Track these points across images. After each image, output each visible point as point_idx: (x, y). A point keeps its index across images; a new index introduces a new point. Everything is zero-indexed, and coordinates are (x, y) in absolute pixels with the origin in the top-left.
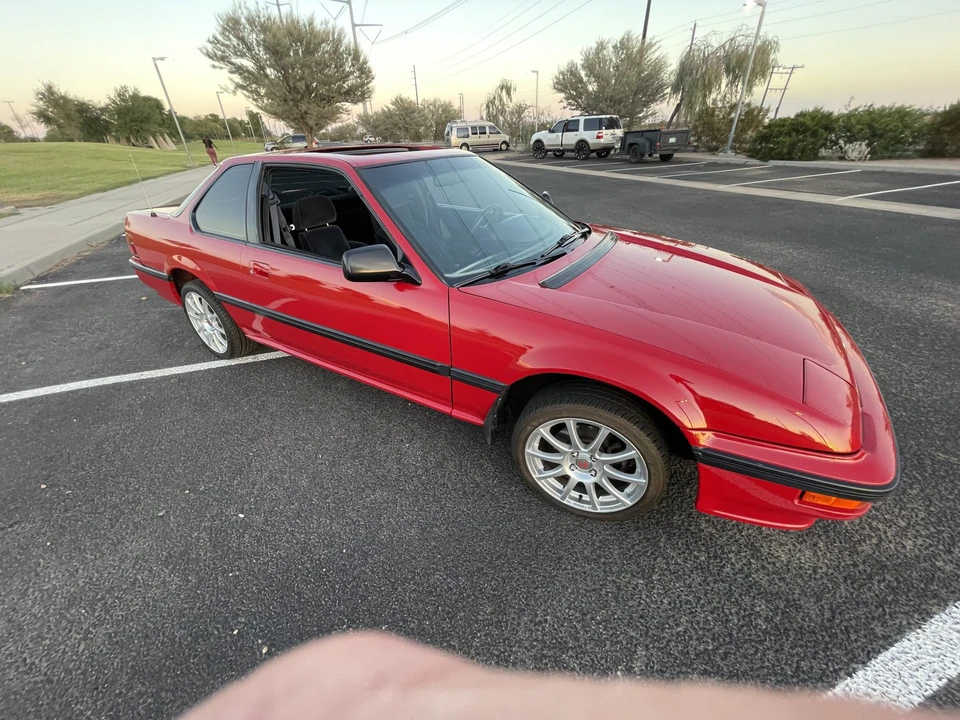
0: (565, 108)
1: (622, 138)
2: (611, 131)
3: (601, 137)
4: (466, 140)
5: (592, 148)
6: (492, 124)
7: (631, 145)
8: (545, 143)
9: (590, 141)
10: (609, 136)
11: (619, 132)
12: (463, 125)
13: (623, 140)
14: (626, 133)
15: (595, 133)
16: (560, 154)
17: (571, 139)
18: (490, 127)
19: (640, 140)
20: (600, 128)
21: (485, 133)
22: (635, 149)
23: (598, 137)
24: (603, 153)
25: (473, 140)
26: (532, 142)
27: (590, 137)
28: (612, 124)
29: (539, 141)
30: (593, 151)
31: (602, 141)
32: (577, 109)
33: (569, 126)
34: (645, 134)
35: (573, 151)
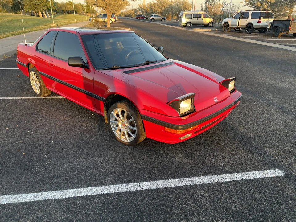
0: (244, 6)
1: (271, 23)
2: (267, 19)
3: (261, 22)
4: (190, 20)
5: (255, 27)
6: (205, 13)
7: (276, 27)
8: (230, 24)
9: (254, 24)
10: (265, 22)
11: (271, 20)
12: (190, 13)
13: (272, 24)
14: (273, 21)
15: (257, 20)
16: (237, 30)
17: (243, 22)
18: (204, 14)
19: (280, 25)
20: (260, 18)
21: (201, 17)
22: (277, 30)
23: (259, 22)
24: (262, 30)
25: (194, 20)
26: (223, 23)
27: (254, 22)
28: (268, 16)
29: (226, 23)
30: (256, 29)
31: (261, 24)
32: (251, 7)
33: (244, 15)
34: (283, 22)
35: (244, 29)
